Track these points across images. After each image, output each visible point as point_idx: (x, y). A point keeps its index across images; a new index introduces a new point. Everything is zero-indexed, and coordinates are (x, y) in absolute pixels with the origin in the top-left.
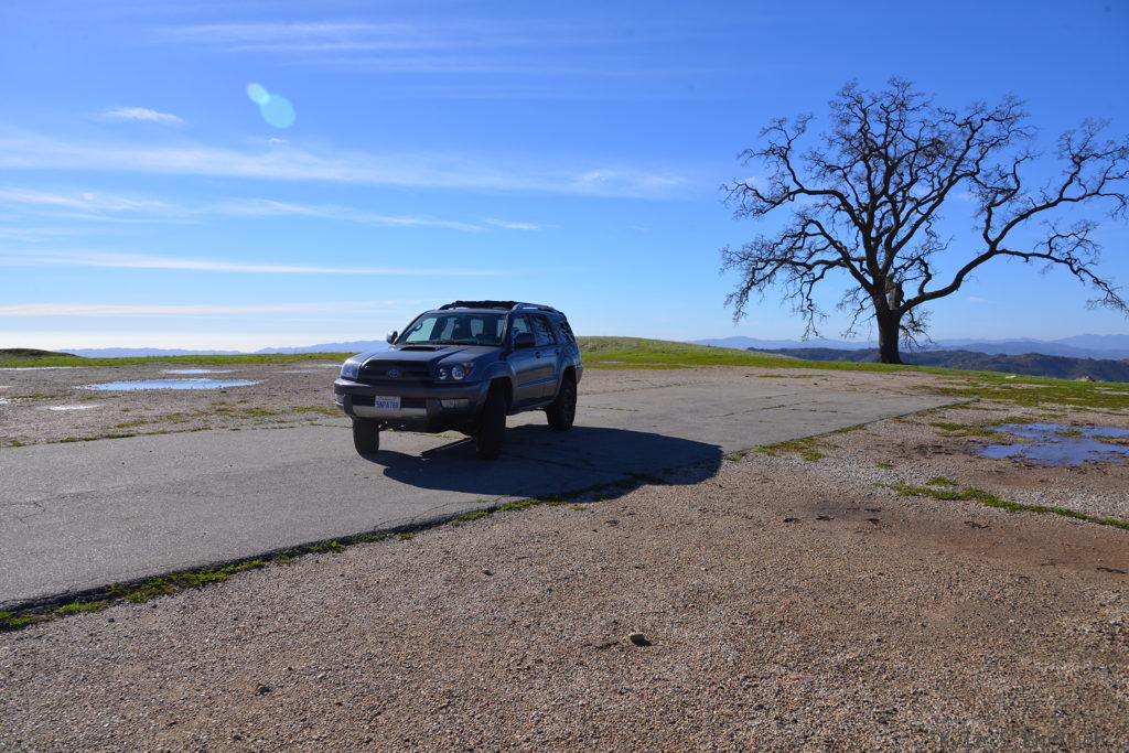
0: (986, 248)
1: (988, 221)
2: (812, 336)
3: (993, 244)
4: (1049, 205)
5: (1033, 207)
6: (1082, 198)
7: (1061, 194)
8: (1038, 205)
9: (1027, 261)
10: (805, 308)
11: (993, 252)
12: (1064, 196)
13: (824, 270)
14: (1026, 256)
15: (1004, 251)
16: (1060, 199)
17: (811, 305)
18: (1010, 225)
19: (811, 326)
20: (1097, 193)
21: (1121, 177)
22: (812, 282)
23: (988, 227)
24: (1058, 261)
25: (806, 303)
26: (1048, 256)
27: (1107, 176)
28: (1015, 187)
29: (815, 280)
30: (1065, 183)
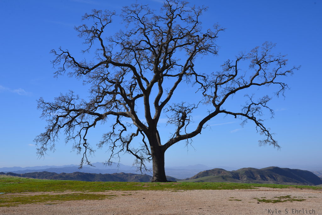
0: (214, 109)
1: (215, 93)
2: (85, 164)
3: (218, 107)
4: (246, 87)
5: (238, 87)
6: (264, 84)
7: (252, 81)
8: (241, 86)
9: (236, 117)
10: (81, 146)
11: (217, 111)
12: (253, 82)
13: (97, 120)
14: (235, 115)
15: (224, 111)
16: (251, 84)
17: (85, 143)
18: (227, 96)
19: (85, 158)
20: (272, 82)
21: (284, 74)
22: (87, 128)
23: (216, 96)
24: (249, 118)
25: (83, 142)
26: (246, 115)
27: (278, 73)
28: (234, 74)
29: (90, 126)
30: (254, 75)
